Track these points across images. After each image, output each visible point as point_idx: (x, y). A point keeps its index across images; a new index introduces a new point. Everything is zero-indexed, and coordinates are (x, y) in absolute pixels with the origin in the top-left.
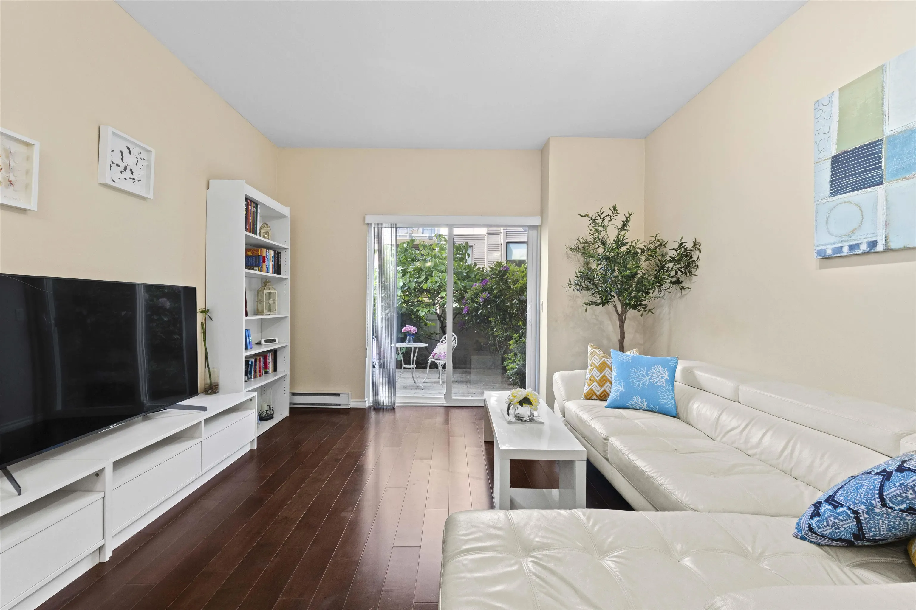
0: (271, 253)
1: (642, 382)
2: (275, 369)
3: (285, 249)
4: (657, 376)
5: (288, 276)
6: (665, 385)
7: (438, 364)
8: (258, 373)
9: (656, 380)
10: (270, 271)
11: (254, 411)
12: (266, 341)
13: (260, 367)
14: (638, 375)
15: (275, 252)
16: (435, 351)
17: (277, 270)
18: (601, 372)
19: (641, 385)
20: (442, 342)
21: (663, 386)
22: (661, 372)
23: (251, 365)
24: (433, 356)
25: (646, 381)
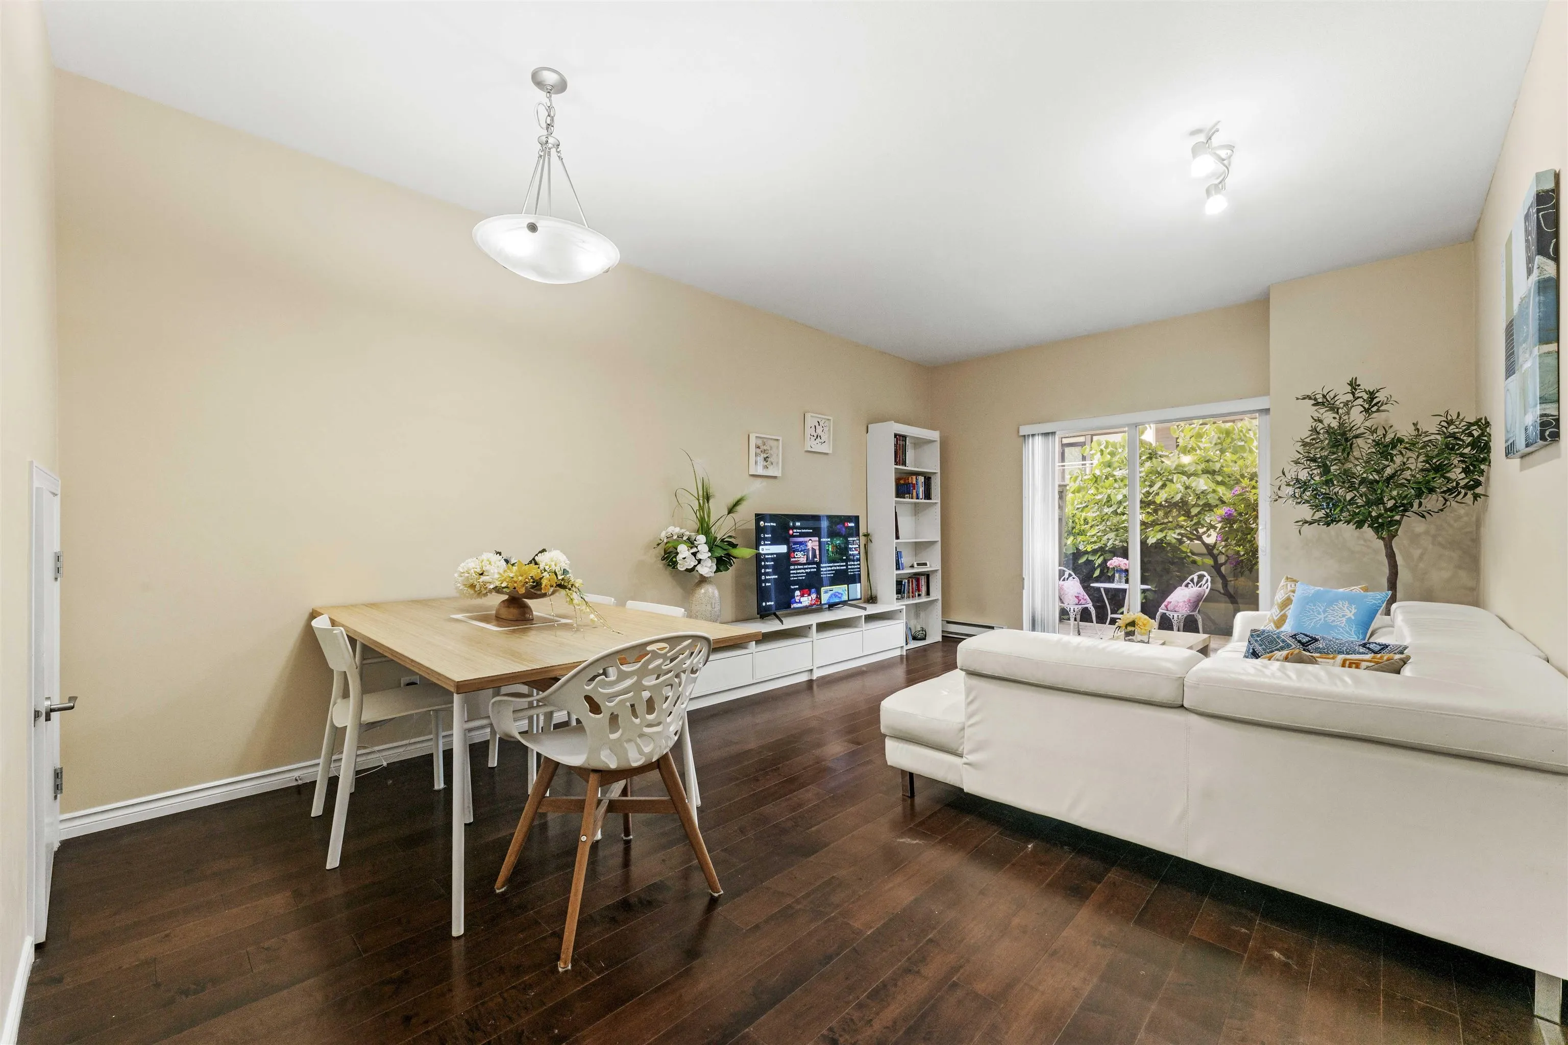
0: (921, 479)
1: (1315, 620)
2: (928, 594)
3: (935, 473)
4: (1336, 614)
5: (939, 501)
6: (1345, 625)
7: (1171, 617)
8: (911, 594)
9: (1333, 618)
10: (921, 497)
11: (902, 621)
12: (918, 564)
13: (913, 588)
14: (1313, 612)
15: (925, 477)
16: (1169, 599)
17: (928, 496)
18: (1282, 610)
19: (1312, 624)
20: (1187, 586)
21: (1340, 627)
22: (1345, 609)
23: (905, 585)
24: (1166, 606)
25: (1320, 620)
